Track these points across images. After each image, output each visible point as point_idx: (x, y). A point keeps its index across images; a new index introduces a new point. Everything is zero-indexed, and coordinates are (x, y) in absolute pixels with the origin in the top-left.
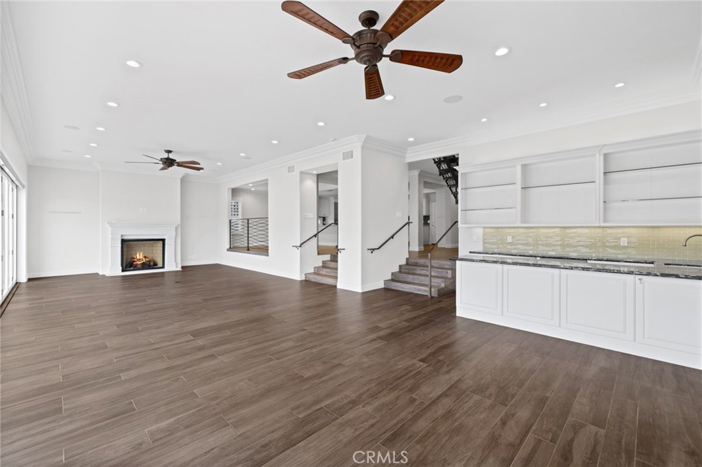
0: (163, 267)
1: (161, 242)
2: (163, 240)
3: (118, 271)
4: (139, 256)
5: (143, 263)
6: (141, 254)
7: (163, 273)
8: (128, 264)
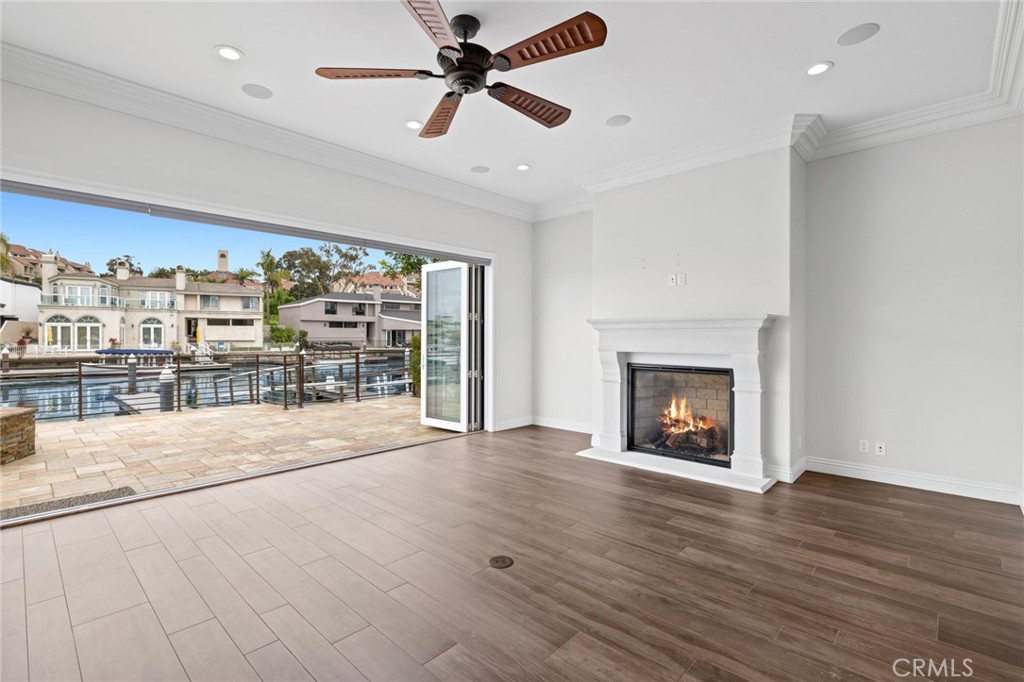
0: (729, 464)
2: (730, 374)
4: (678, 414)
5: (685, 436)
8: (644, 427)
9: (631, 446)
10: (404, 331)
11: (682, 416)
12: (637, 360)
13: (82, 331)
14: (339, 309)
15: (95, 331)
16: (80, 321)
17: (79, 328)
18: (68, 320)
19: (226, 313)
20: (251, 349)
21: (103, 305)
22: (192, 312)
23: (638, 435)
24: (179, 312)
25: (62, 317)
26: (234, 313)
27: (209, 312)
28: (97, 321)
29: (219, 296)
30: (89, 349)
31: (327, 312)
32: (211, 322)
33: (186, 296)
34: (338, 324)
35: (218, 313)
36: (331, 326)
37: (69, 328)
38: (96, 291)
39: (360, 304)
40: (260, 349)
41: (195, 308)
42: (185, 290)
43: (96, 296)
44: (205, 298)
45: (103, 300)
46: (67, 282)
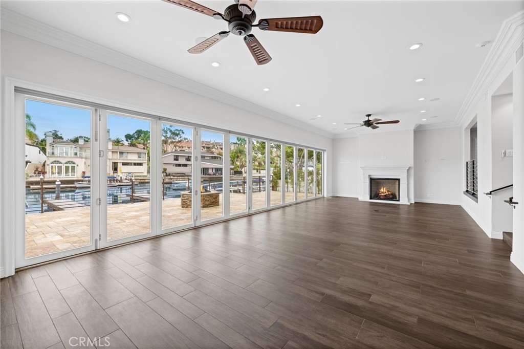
0: (399, 200)
1: (398, 181)
2: (399, 180)
3: (367, 199)
4: (383, 190)
5: (385, 196)
6: (385, 189)
7: (399, 205)
8: (374, 195)
9: (371, 198)
10: (208, 168)
11: (384, 191)
12: (372, 177)
13: (67, 168)
14: (179, 158)
15: (73, 168)
16: (66, 163)
17: (66, 167)
18: (61, 163)
19: (131, 160)
20: (143, 176)
21: (76, 156)
22: (115, 159)
23: (373, 195)
24: (109, 159)
25: (58, 161)
26: (135, 160)
27: (123, 160)
28: (74, 163)
29: (127, 152)
30: (70, 176)
31: (175, 160)
32: (124, 164)
33: (113, 152)
34: (179, 165)
35: (127, 160)
36: (176, 166)
37: (61, 166)
38: (72, 150)
39: (188, 156)
40: (146, 176)
41: (116, 158)
42: (112, 149)
43: (72, 152)
44: (121, 153)
45: (76, 154)
46: (59, 145)
